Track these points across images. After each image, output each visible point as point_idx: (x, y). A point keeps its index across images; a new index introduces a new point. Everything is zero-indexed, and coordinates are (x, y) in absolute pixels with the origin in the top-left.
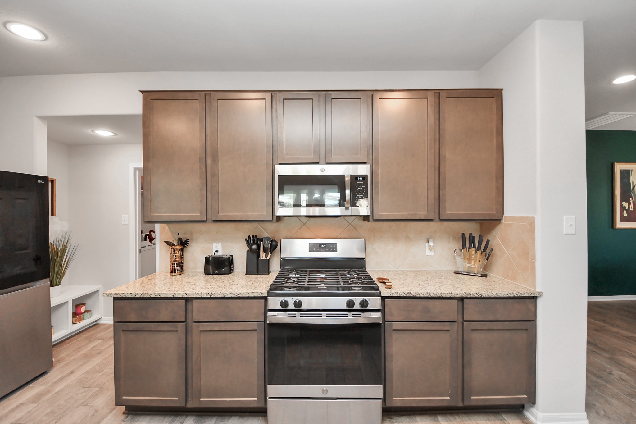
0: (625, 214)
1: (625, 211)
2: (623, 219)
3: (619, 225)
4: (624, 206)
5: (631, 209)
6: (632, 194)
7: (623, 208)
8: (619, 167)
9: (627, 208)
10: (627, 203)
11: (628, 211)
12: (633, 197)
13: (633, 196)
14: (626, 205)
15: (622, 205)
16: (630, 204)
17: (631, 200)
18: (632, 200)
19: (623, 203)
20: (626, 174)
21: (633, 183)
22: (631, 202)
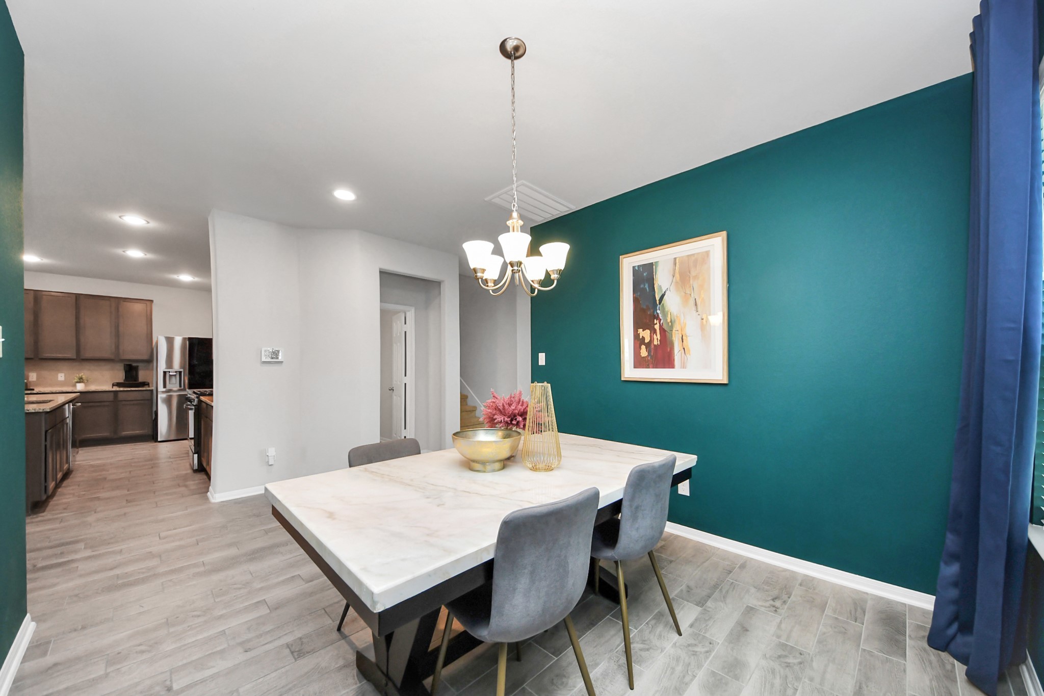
0: (644, 352)
1: (643, 347)
2: (639, 363)
3: (629, 372)
4: (641, 337)
5: (656, 342)
6: (658, 311)
7: (639, 341)
9: (647, 340)
10: (648, 332)
11: (648, 345)
12: (661, 318)
13: (660, 315)
14: (645, 334)
15: (636, 336)
16: (653, 331)
17: (656, 324)
18: (658, 324)
19: (640, 331)
20: (645, 274)
21: (660, 287)
22: (657, 327)
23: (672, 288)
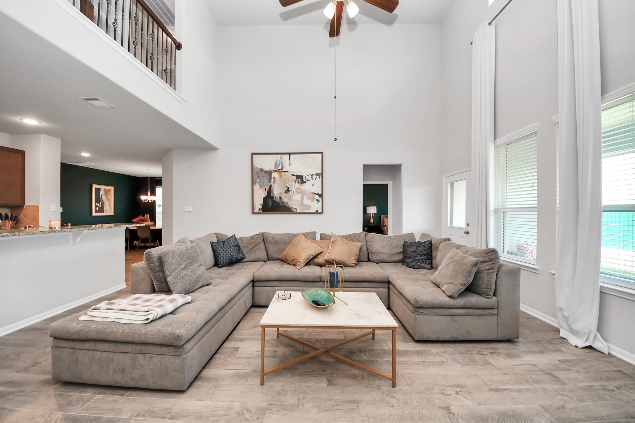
0: (97, 209)
1: (97, 208)
2: (96, 211)
3: (94, 214)
5: (100, 206)
6: (101, 199)
7: (96, 206)
8: (95, 186)
9: (98, 206)
12: (101, 201)
14: (98, 204)
15: (96, 205)
16: (100, 204)
19: (97, 204)
20: (98, 190)
21: (101, 194)
22: (100, 203)
23: (104, 195)
